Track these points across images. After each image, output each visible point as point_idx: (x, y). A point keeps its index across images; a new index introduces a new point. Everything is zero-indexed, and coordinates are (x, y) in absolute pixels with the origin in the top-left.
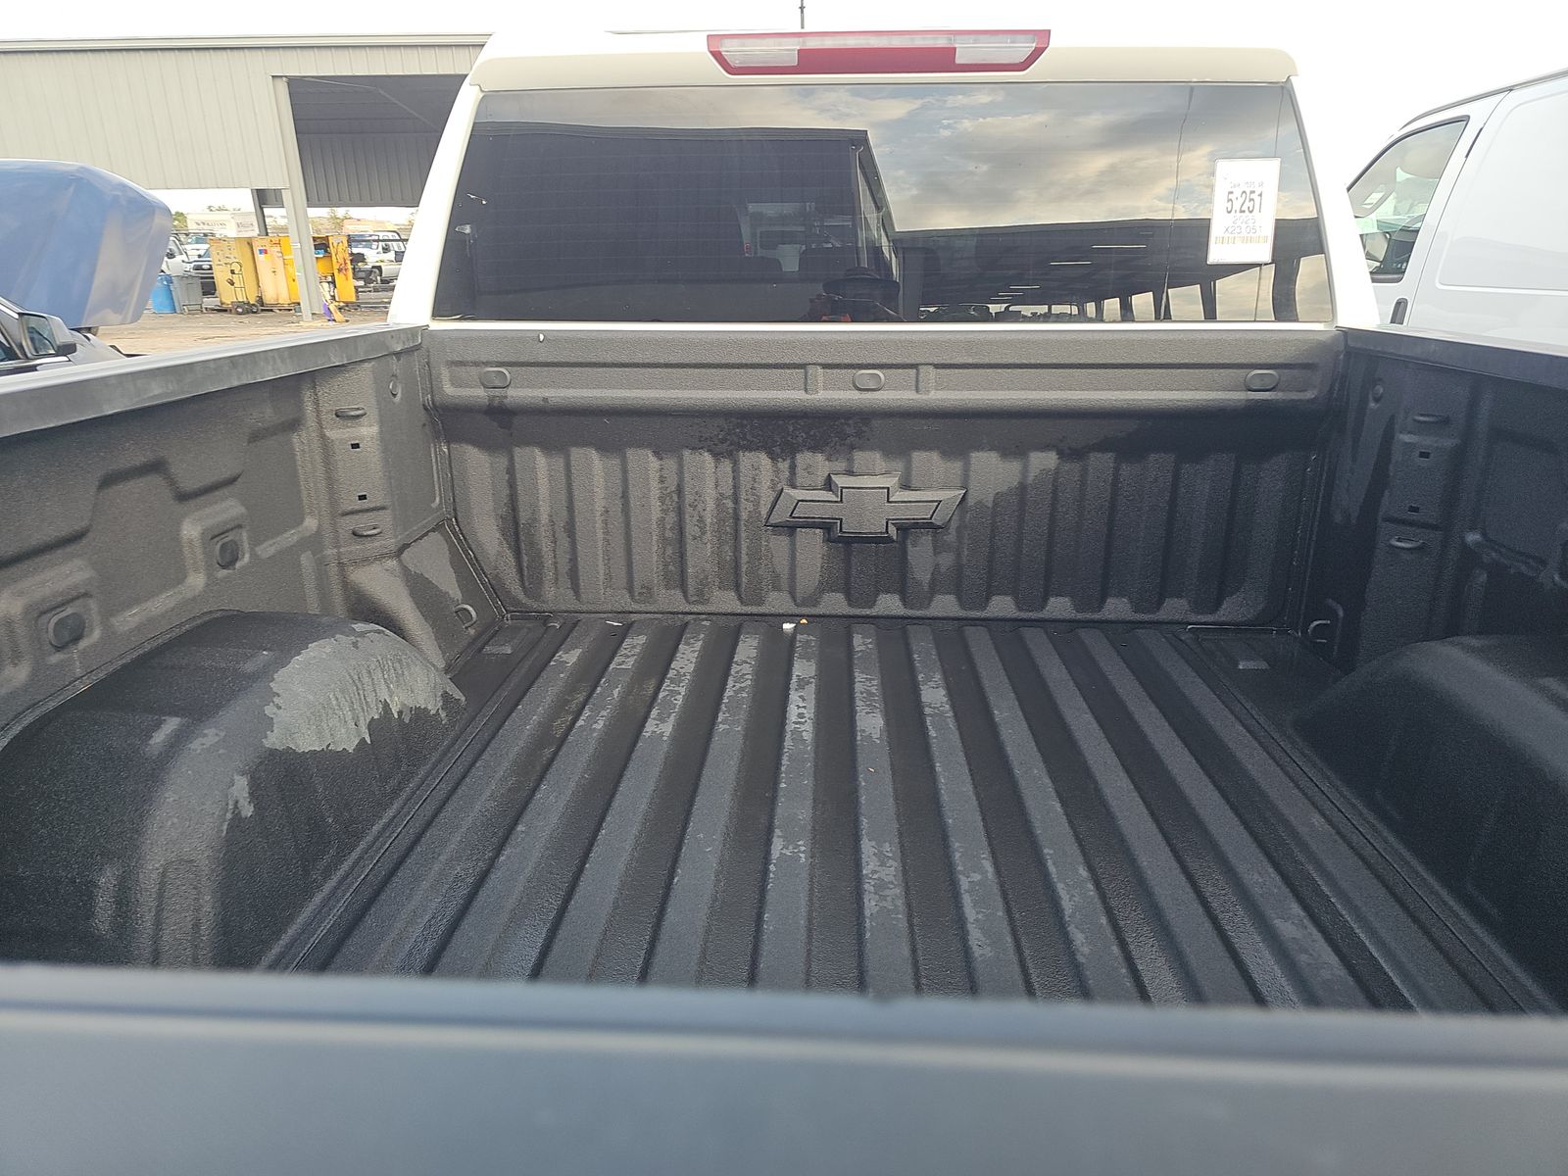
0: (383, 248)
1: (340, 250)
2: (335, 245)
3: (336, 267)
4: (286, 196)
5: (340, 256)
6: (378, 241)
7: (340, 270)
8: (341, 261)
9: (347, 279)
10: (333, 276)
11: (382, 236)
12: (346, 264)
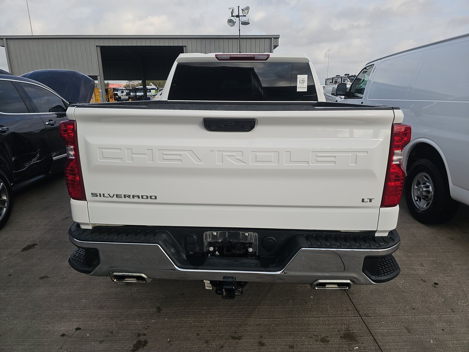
0: (121, 92)
1: (111, 92)
2: (110, 91)
3: (110, 97)
4: (99, 77)
5: (111, 94)
6: (120, 90)
7: (111, 98)
8: (111, 95)
9: (112, 100)
10: (109, 99)
11: (121, 88)
12: (112, 96)
